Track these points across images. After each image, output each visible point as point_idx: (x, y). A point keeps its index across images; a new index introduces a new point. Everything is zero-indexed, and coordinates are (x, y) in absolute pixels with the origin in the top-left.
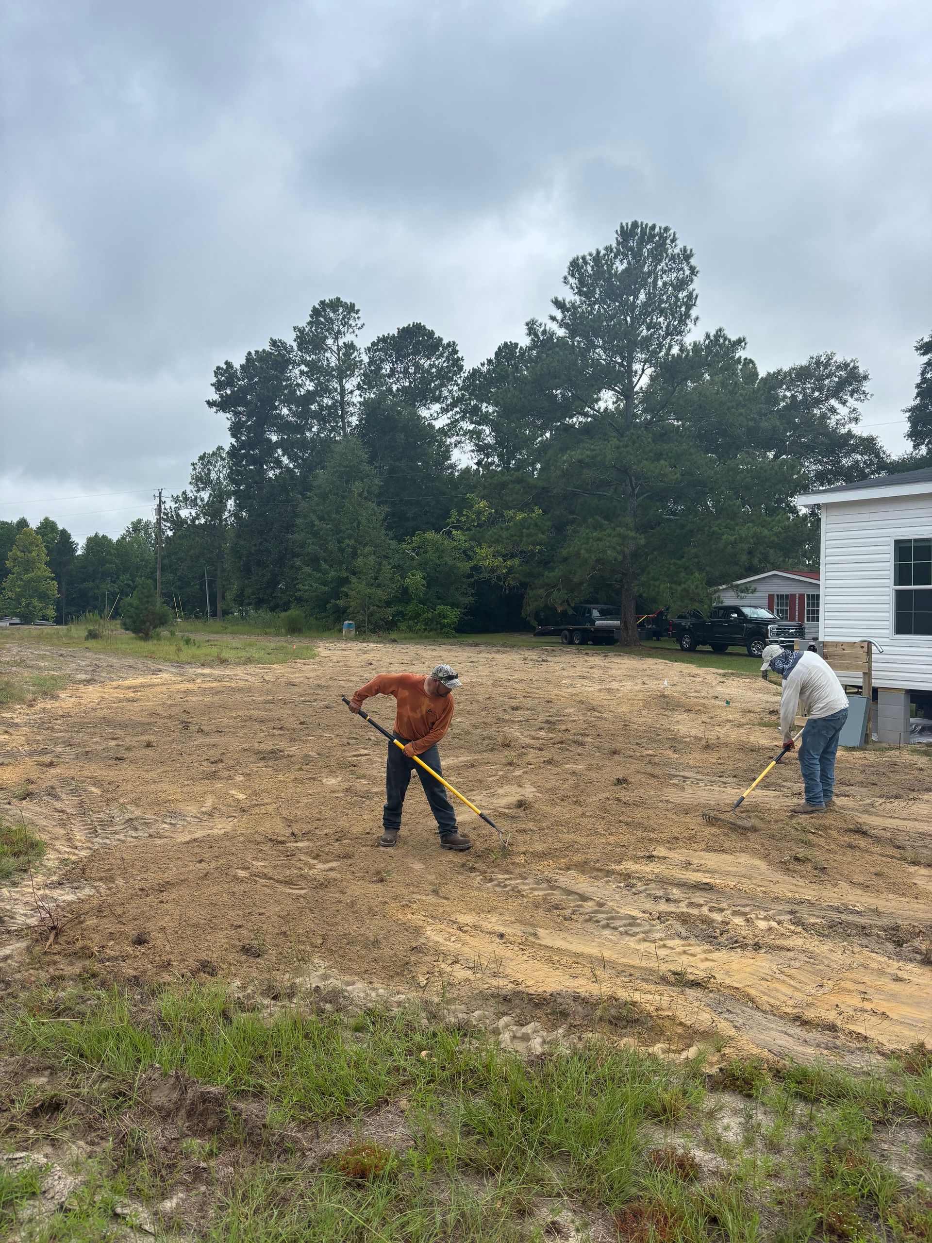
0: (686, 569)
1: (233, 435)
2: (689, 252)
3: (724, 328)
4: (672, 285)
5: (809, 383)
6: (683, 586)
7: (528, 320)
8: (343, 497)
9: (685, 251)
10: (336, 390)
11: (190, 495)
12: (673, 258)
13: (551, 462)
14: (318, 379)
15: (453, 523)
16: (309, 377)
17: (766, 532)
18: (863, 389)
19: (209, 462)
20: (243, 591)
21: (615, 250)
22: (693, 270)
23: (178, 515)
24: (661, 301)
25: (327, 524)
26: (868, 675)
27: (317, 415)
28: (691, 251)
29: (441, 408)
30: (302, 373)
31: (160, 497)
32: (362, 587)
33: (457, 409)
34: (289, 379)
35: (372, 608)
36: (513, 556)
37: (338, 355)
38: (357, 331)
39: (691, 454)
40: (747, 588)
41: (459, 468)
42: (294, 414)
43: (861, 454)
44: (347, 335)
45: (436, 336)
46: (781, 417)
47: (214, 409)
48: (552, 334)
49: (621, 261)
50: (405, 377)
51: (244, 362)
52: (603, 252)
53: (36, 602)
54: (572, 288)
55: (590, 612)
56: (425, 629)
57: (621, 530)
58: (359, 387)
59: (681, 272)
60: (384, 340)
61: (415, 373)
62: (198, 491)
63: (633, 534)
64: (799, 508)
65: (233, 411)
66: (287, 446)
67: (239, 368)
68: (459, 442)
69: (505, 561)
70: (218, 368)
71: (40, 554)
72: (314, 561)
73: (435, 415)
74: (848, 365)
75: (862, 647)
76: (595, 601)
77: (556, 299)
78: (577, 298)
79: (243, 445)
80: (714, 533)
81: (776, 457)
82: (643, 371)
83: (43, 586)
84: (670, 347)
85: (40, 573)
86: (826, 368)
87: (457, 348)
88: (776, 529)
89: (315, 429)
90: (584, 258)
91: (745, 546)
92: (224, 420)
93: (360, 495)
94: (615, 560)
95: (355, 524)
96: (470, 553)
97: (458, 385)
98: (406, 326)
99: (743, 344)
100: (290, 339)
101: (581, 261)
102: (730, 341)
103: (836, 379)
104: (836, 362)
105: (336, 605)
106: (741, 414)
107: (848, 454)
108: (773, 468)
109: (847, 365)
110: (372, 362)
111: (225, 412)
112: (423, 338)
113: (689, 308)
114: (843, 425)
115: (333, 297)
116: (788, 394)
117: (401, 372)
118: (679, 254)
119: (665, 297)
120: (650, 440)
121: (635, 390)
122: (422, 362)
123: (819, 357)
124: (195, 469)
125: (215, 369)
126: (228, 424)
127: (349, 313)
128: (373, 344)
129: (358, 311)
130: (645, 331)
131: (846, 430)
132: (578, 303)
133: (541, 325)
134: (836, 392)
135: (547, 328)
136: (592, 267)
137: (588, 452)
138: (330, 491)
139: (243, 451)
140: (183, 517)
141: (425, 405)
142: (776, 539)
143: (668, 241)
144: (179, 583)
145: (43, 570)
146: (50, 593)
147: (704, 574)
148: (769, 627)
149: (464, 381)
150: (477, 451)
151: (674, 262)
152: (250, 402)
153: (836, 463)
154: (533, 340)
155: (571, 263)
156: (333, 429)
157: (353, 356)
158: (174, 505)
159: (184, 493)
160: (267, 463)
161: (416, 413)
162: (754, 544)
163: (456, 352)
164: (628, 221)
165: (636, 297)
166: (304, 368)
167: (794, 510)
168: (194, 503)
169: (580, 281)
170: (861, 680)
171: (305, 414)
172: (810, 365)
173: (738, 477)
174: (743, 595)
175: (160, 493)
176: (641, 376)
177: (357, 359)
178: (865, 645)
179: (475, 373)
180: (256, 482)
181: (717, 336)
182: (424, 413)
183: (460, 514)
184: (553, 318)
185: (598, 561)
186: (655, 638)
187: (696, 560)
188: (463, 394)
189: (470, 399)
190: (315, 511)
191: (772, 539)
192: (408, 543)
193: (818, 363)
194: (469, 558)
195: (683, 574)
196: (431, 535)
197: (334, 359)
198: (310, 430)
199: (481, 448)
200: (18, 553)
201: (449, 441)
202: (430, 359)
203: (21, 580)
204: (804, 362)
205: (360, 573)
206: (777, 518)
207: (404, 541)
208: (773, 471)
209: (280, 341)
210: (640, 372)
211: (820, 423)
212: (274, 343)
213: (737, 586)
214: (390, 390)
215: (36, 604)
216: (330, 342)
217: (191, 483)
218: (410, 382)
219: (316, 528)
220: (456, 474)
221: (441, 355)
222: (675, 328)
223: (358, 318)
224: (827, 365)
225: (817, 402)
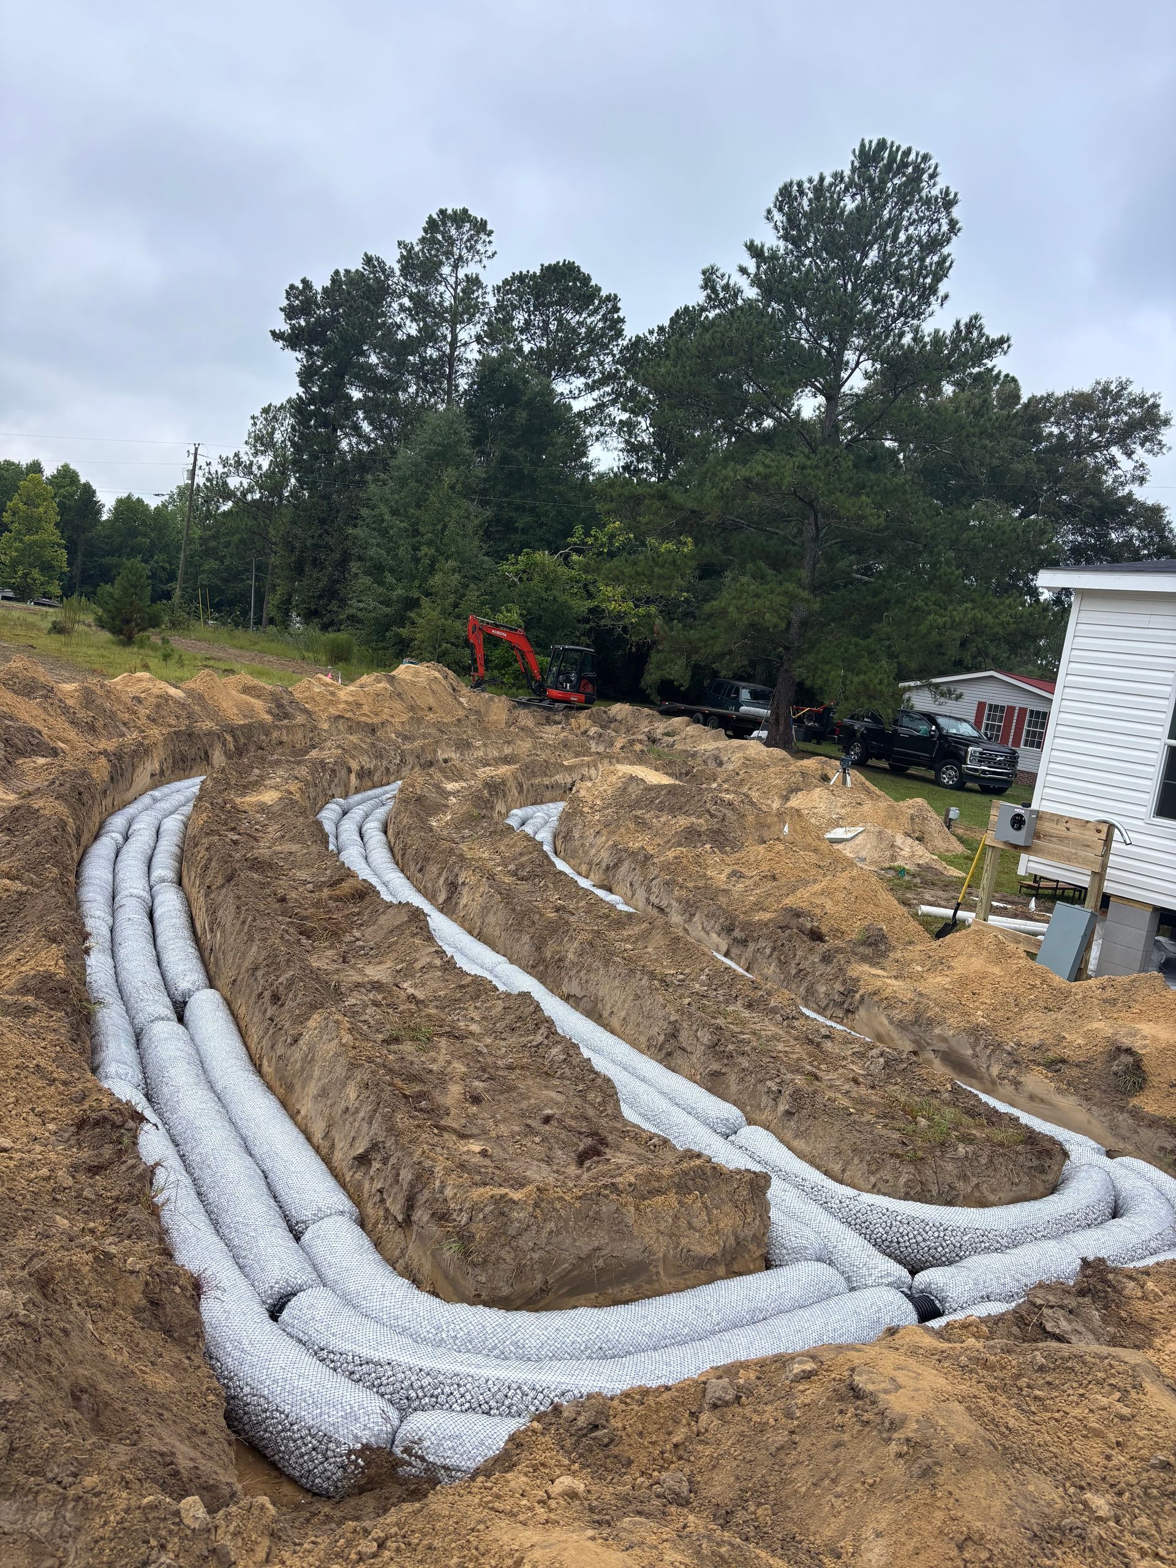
0: (871, 653)
1: (302, 384)
2: (952, 196)
3: (982, 314)
4: (919, 242)
5: (1088, 418)
6: (862, 677)
7: (706, 266)
8: (428, 487)
9: (947, 194)
10: (445, 337)
11: (245, 459)
12: (927, 202)
13: (709, 474)
14: (424, 320)
15: (575, 544)
16: (410, 315)
17: (990, 619)
18: (1159, 437)
19: (274, 417)
20: (290, 596)
21: (846, 179)
22: (953, 224)
23: (225, 484)
24: (900, 265)
25: (401, 521)
26: (1099, 876)
27: (416, 370)
28: (956, 195)
29: (586, 384)
30: (403, 309)
31: (196, 454)
32: (435, 614)
33: (608, 389)
34: (384, 314)
35: (444, 645)
36: (649, 601)
37: (455, 290)
38: (485, 261)
39: (905, 493)
40: (949, 691)
41: (596, 470)
42: (386, 366)
43: (1140, 529)
44: (470, 263)
45: (593, 283)
46: (1039, 461)
47: (281, 343)
48: (737, 292)
49: (853, 196)
50: (543, 335)
51: (328, 283)
52: (828, 180)
53: (36, 573)
54: (776, 228)
55: (737, 692)
56: (514, 685)
57: (791, 587)
58: (479, 339)
59: (936, 226)
60: (521, 278)
61: (557, 331)
62: (255, 454)
63: (805, 594)
64: (1040, 590)
65: (305, 350)
66: (370, 407)
67: (320, 290)
68: (602, 435)
69: (637, 606)
70: (292, 287)
71: (49, 511)
72: (377, 570)
73: (577, 392)
74: (1147, 400)
75: (1099, 831)
76: (747, 678)
77: (752, 242)
78: (782, 244)
79: (313, 399)
80: (917, 609)
81: (1024, 515)
82: (858, 363)
83: (48, 553)
84: (902, 335)
85: (45, 536)
86: (1114, 401)
87: (619, 305)
88: (1004, 618)
89: (412, 389)
90: (800, 185)
91: (958, 635)
92: (292, 361)
93: (452, 487)
94: (775, 626)
95: (439, 527)
96: (591, 588)
97: (614, 356)
98: (553, 262)
99: (1005, 346)
100: (392, 259)
101: (795, 188)
102: (987, 339)
103: (1125, 418)
104: (1130, 394)
105: (397, 635)
106: (984, 447)
107: (1122, 526)
108: (1014, 530)
109: (1144, 400)
110: (500, 307)
111: (293, 349)
112: (575, 283)
113: (938, 279)
114: (1122, 484)
115: (459, 207)
116: (1055, 430)
117: (539, 328)
118: (937, 198)
119: (906, 259)
120: (850, 464)
121: (842, 390)
122: (569, 316)
123: (1108, 383)
124: (255, 424)
125: (287, 287)
126: (297, 367)
127: (478, 233)
128: (506, 282)
129: (490, 233)
130: (869, 307)
131: (1126, 491)
132: (782, 252)
133: (723, 276)
134: (1122, 437)
135: (732, 283)
136: (810, 201)
137: (760, 469)
138: (412, 475)
139: (312, 407)
140: (232, 488)
141: (564, 377)
142: (1001, 631)
143: (925, 177)
144: (225, 575)
145: (50, 533)
146: (55, 563)
147: (895, 665)
148: (970, 749)
149: (621, 351)
150: (628, 451)
151: (928, 209)
152: (330, 341)
153: (1102, 536)
154: (709, 297)
155: (781, 190)
156: (433, 393)
157: (476, 294)
158: (221, 470)
159: (237, 455)
160: (342, 427)
161: (549, 385)
162: (970, 633)
163: (616, 309)
164: (873, 138)
165: (865, 255)
166: (406, 302)
167: (1034, 592)
168: (248, 470)
169: (789, 220)
170: (1088, 879)
171: (399, 367)
172: (1094, 392)
173: (965, 535)
174: (942, 700)
175: (196, 449)
176: (853, 370)
177: (480, 300)
178: (1105, 828)
179: (638, 343)
180: (324, 451)
181: (970, 326)
182: (561, 387)
183: (587, 534)
184: (743, 270)
185: (752, 625)
186: (815, 741)
187: (887, 643)
188: (617, 370)
189: (626, 378)
190: (387, 500)
191: (996, 629)
192: (512, 564)
193: (1106, 391)
194: (590, 596)
195: (865, 661)
196: (543, 556)
197: (447, 295)
198: (405, 390)
199: (633, 448)
200: (21, 505)
201: (588, 431)
202: (581, 314)
203: (21, 541)
204: (1087, 388)
205: (436, 594)
206: (1007, 602)
207: (507, 560)
208: (1014, 535)
209: (378, 259)
210: (852, 364)
211: (1093, 476)
212: (368, 260)
213: (937, 686)
214: (519, 350)
215: (37, 576)
216: (446, 270)
217: (247, 443)
218: (548, 343)
219: (384, 525)
220: (591, 478)
221: (596, 311)
222: (913, 307)
223: (490, 242)
224: (1118, 396)
225: (1095, 447)
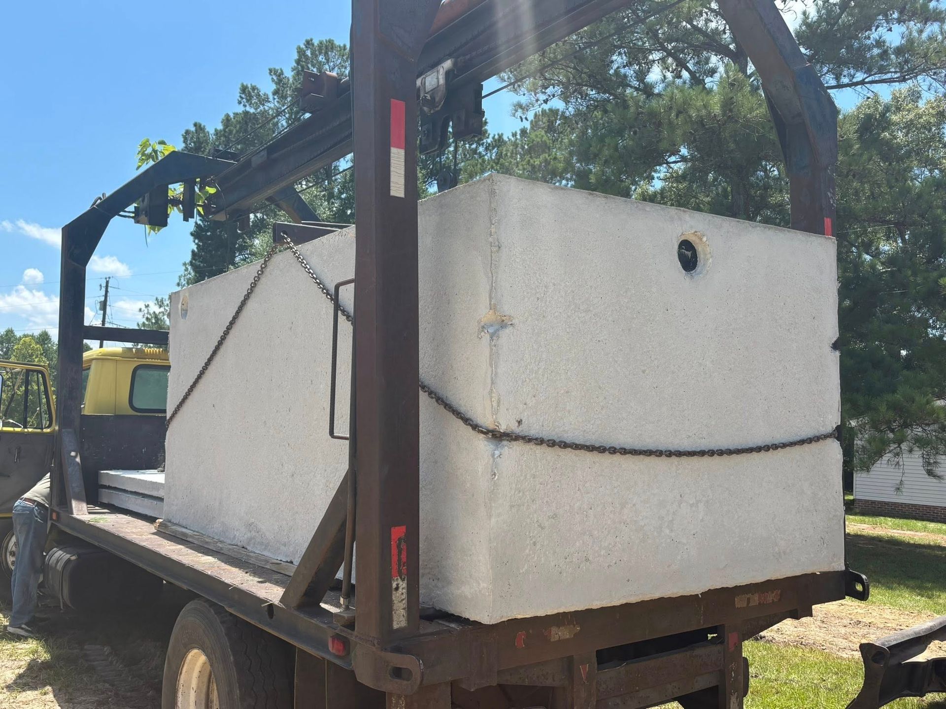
51: (220, 127)
67: (213, 132)
175: (107, 282)
